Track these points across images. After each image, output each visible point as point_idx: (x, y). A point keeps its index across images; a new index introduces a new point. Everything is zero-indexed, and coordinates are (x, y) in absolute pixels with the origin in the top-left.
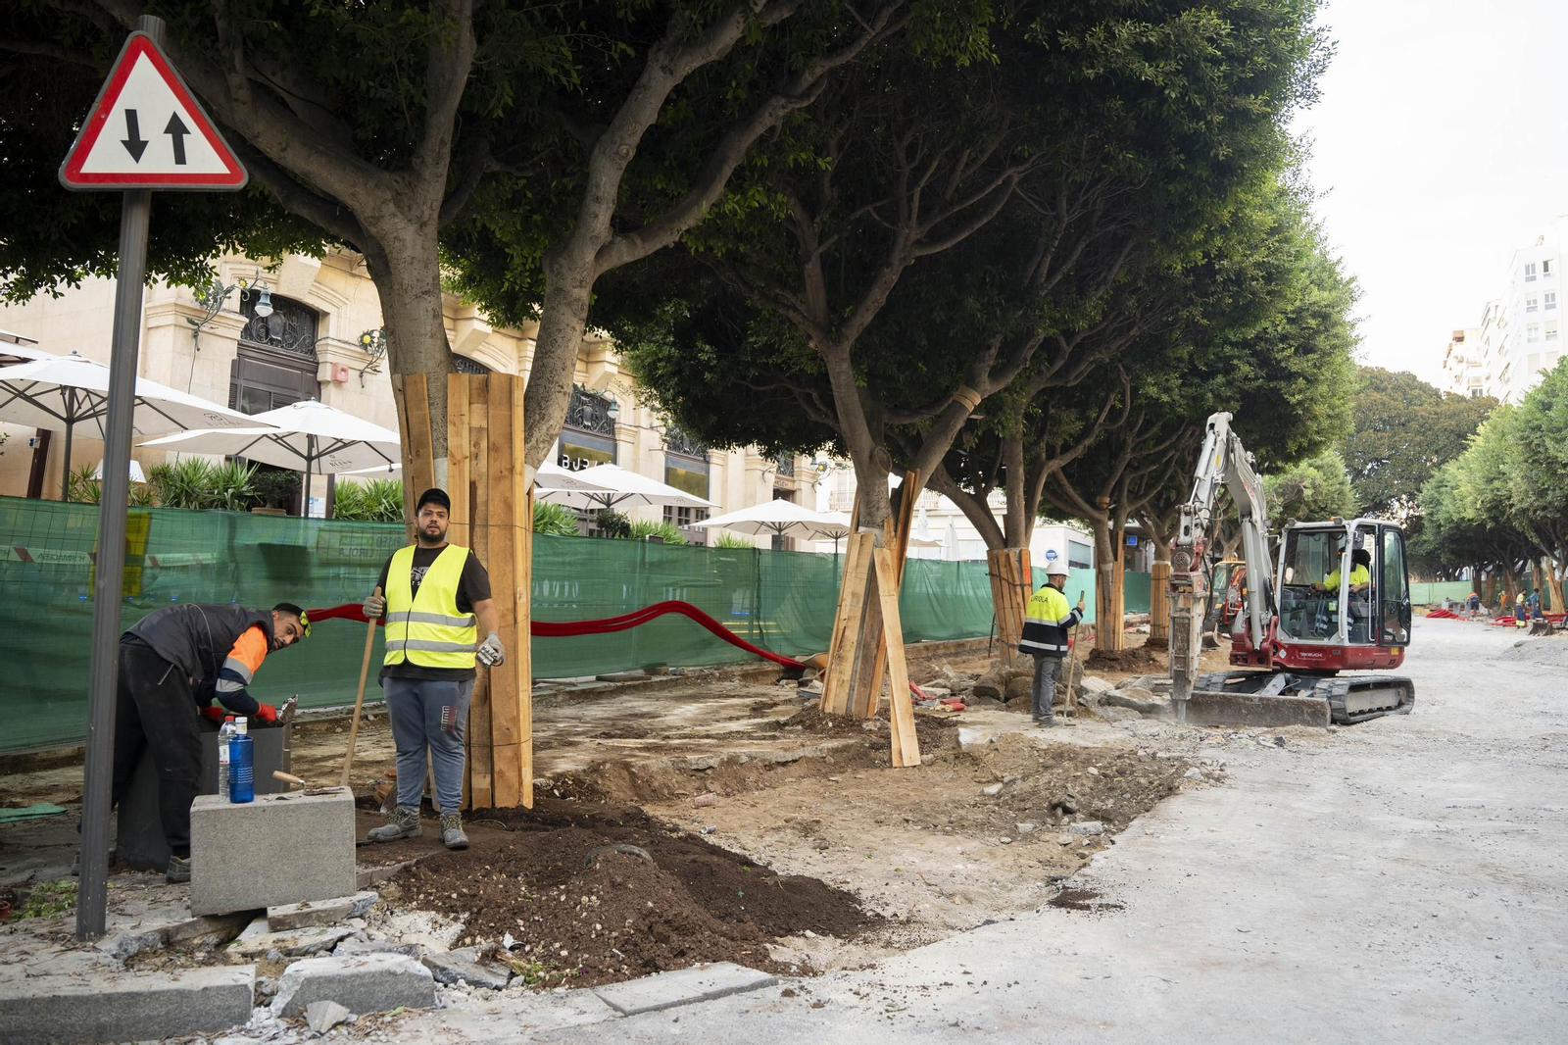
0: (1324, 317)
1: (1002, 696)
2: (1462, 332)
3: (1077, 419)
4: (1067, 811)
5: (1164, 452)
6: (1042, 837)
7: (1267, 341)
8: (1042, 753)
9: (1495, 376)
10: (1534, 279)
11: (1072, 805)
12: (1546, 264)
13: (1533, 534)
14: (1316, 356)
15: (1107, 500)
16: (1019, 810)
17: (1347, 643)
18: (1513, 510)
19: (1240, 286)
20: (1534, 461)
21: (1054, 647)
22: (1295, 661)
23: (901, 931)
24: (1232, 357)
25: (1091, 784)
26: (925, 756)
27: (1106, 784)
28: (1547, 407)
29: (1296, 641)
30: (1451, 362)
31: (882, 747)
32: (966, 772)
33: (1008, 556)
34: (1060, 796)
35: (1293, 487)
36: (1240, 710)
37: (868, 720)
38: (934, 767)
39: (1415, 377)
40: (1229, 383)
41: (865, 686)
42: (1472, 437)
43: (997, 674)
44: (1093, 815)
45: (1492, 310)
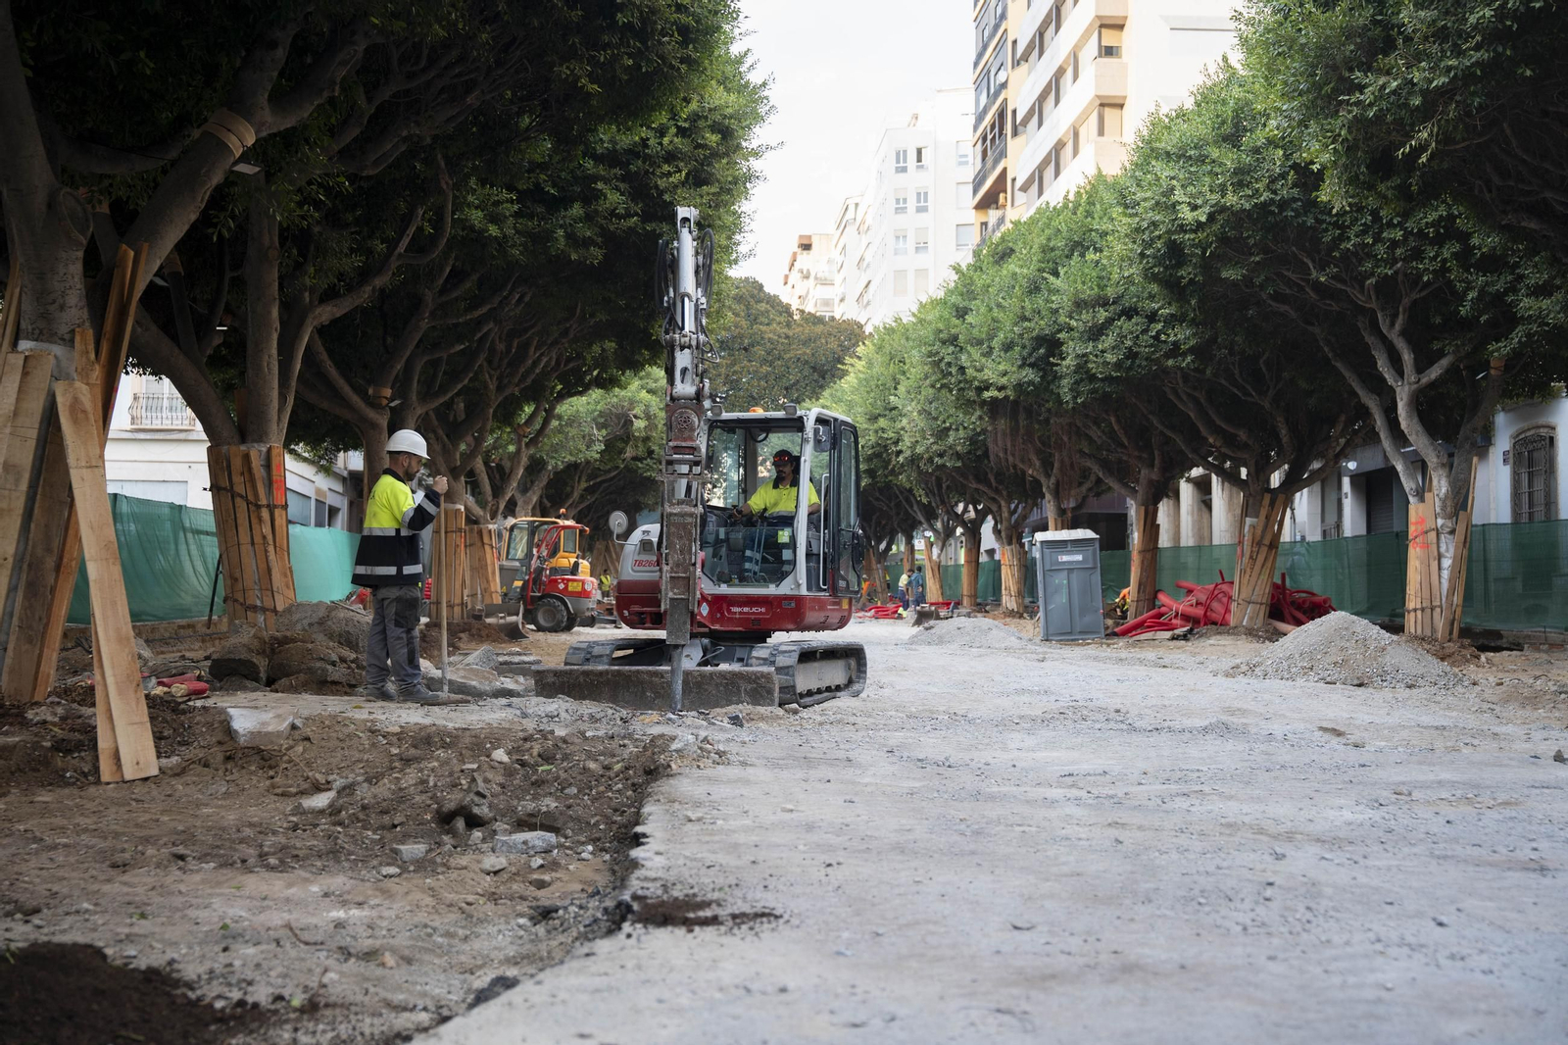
0: (726, 133)
1: (263, 675)
2: (810, 237)
3: (352, 250)
4: (474, 822)
5: (479, 323)
6: (453, 862)
7: (647, 158)
8: (394, 739)
9: (851, 299)
10: (904, 170)
11: (483, 810)
12: (919, 152)
13: (922, 492)
14: (713, 190)
15: (388, 392)
16: (383, 828)
17: (804, 591)
18: (901, 459)
19: (644, 42)
20: (943, 386)
21: (392, 570)
22: (722, 620)
23: (311, 1025)
24: (595, 178)
25: (500, 779)
26: (164, 761)
27: (526, 777)
28: (962, 313)
29: (724, 589)
30: (795, 277)
31: (79, 746)
32: (255, 781)
33: (247, 457)
34: (452, 800)
35: (618, 417)
36: (644, 693)
37: (37, 704)
38: (188, 778)
39: (761, 287)
40: (589, 218)
41: (30, 641)
42: (851, 361)
43: (255, 636)
44: (524, 824)
45: (852, 208)
